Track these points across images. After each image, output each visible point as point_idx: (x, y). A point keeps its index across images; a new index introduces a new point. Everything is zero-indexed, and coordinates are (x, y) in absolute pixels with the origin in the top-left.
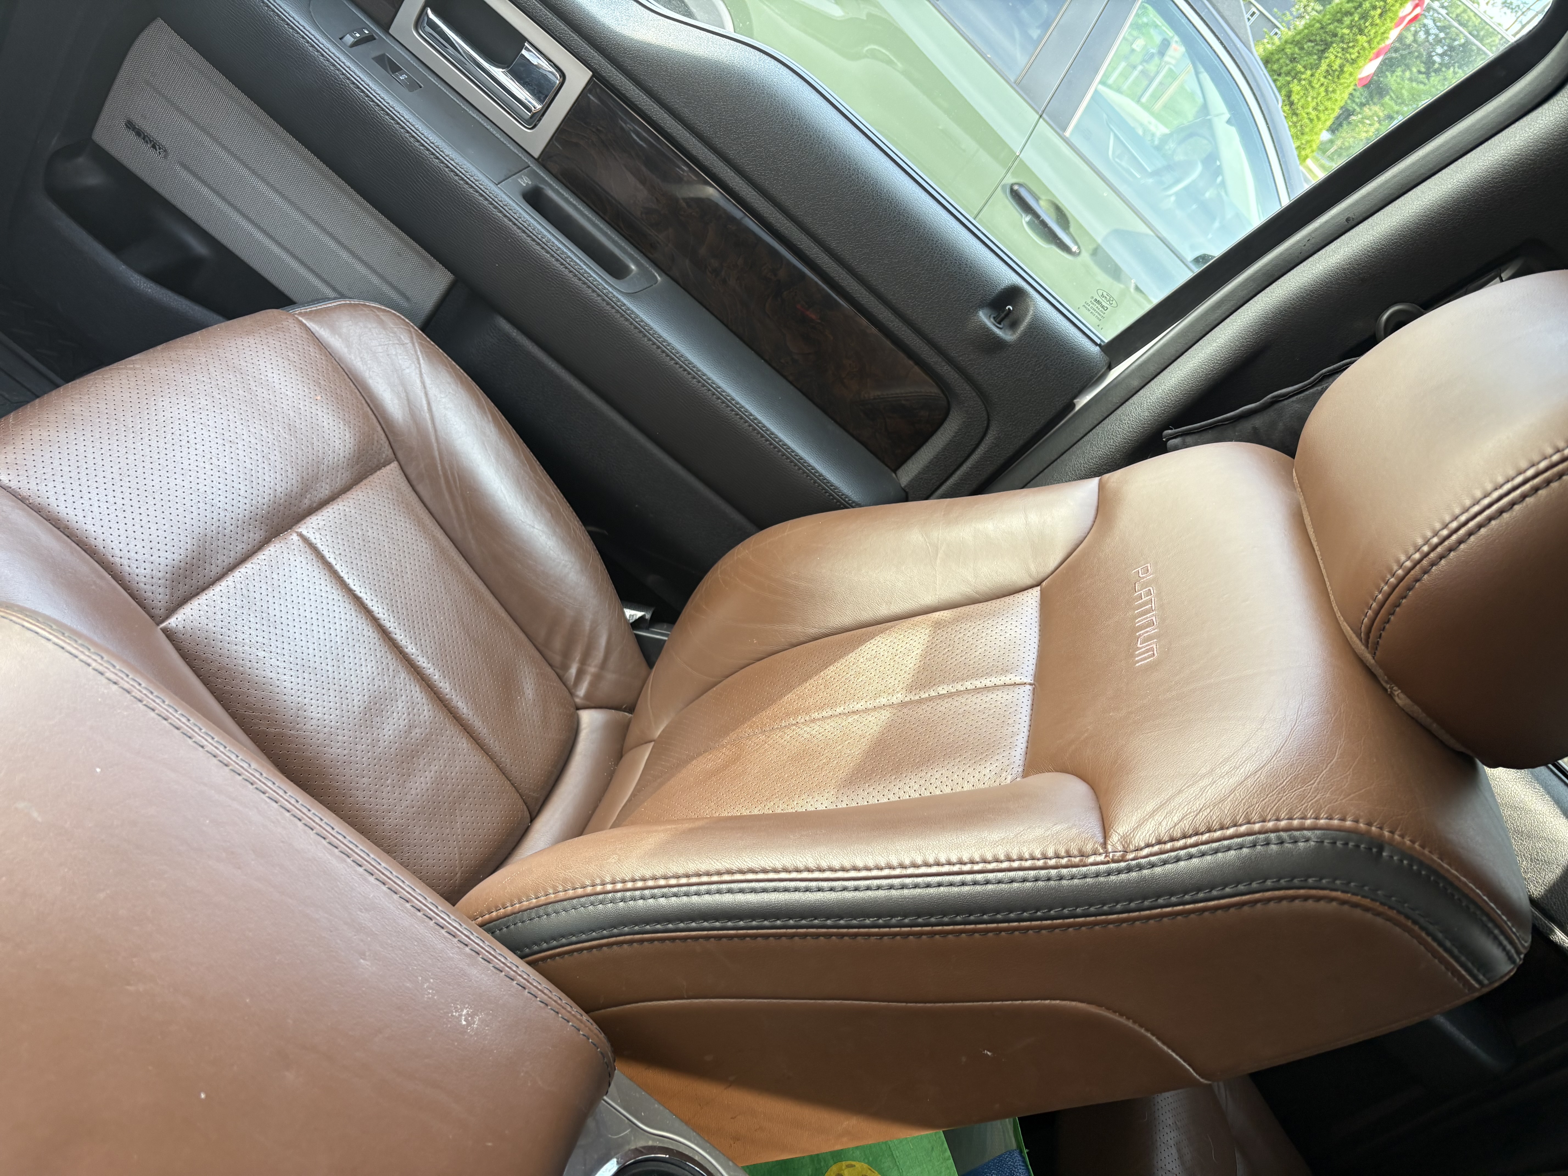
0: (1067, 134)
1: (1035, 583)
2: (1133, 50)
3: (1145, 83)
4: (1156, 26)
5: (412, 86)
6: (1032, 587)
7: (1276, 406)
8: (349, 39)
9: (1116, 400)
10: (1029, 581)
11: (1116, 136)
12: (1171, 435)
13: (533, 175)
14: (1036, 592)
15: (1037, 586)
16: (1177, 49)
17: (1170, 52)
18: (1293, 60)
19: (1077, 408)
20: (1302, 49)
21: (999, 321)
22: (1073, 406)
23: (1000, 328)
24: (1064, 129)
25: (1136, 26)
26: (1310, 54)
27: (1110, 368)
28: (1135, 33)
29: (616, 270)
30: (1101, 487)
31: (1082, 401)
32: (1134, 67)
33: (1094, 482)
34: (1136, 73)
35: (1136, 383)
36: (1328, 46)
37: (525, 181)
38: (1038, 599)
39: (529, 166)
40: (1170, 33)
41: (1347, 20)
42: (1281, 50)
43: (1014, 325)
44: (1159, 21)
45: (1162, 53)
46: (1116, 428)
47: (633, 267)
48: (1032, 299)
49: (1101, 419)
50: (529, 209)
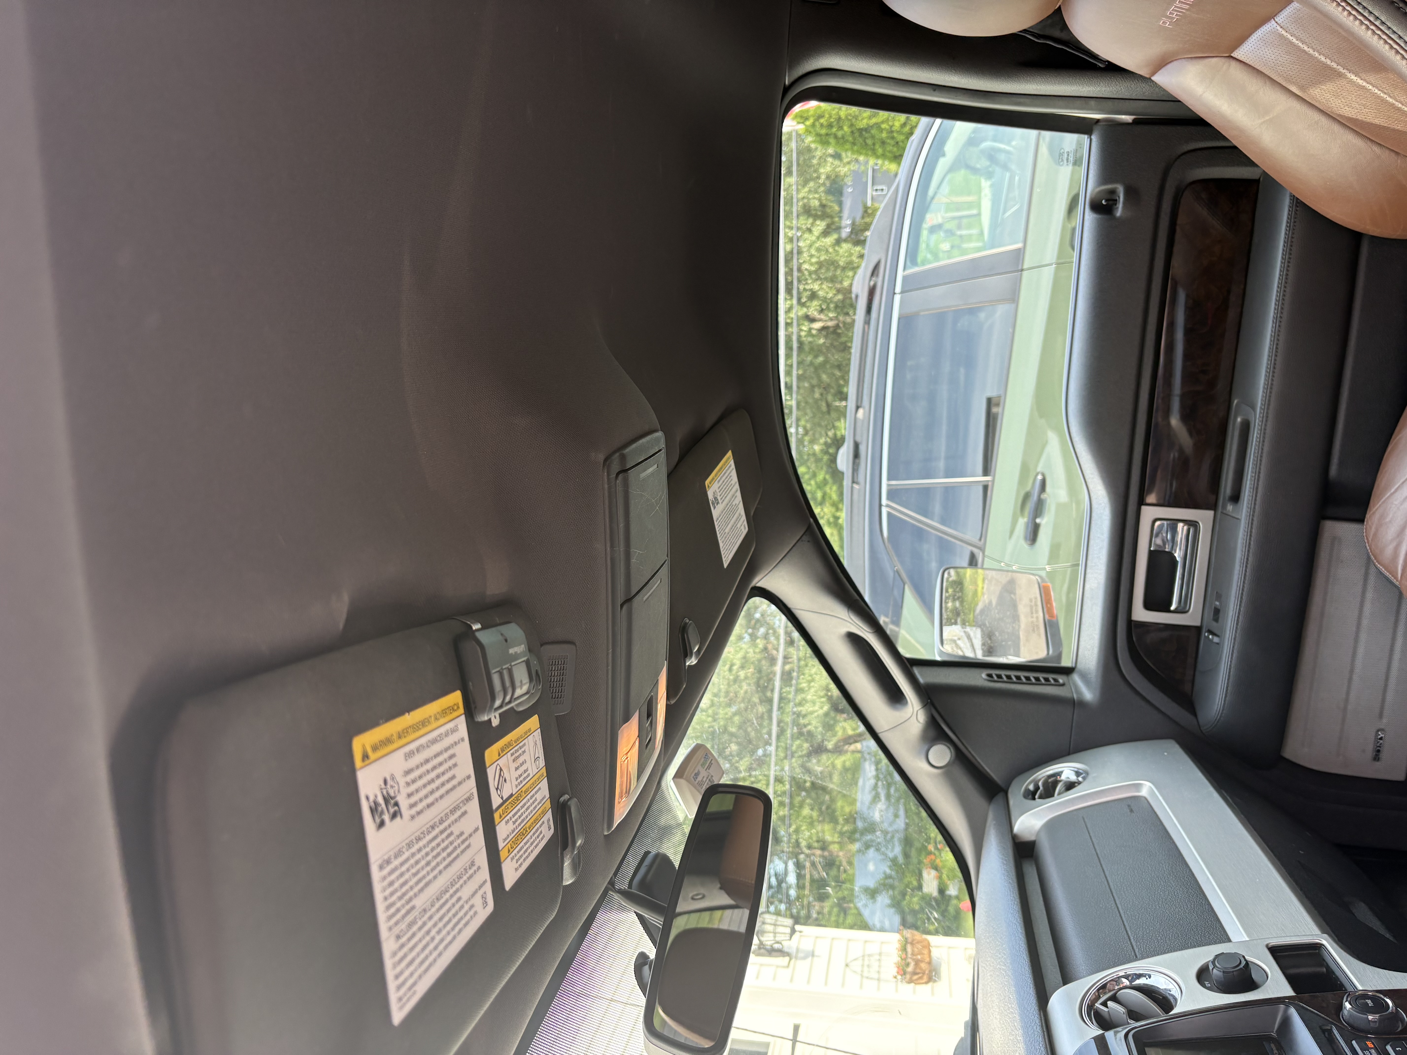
0: (1020, 245)
1: (1231, 59)
2: (952, 247)
3: (965, 221)
4: (928, 245)
5: (1219, 597)
6: (1235, 59)
7: (1041, 33)
8: (1216, 640)
9: (1110, 103)
10: (1233, 63)
11: (1004, 212)
12: (1101, 63)
13: (1224, 507)
14: (1235, 54)
15: (1232, 57)
16: (932, 219)
17: (935, 222)
18: (883, 143)
19: (1133, 117)
20: (874, 144)
21: (1115, 201)
22: (1134, 120)
23: (1119, 197)
24: (1019, 250)
25: (936, 258)
26: (873, 137)
27: (1098, 121)
28: (941, 255)
29: (1246, 428)
30: (1154, 73)
31: (1128, 118)
32: (961, 236)
33: (1153, 78)
34: (964, 232)
35: (1092, 103)
36: (861, 130)
37: (1230, 507)
38: (1237, 51)
39: (1222, 512)
40: (925, 233)
41: (840, 134)
42: (884, 156)
43: (1113, 192)
44: (923, 246)
45: (939, 227)
46: (1123, 90)
47: (1239, 420)
48: (1091, 194)
49: (1127, 101)
50: (1242, 495)
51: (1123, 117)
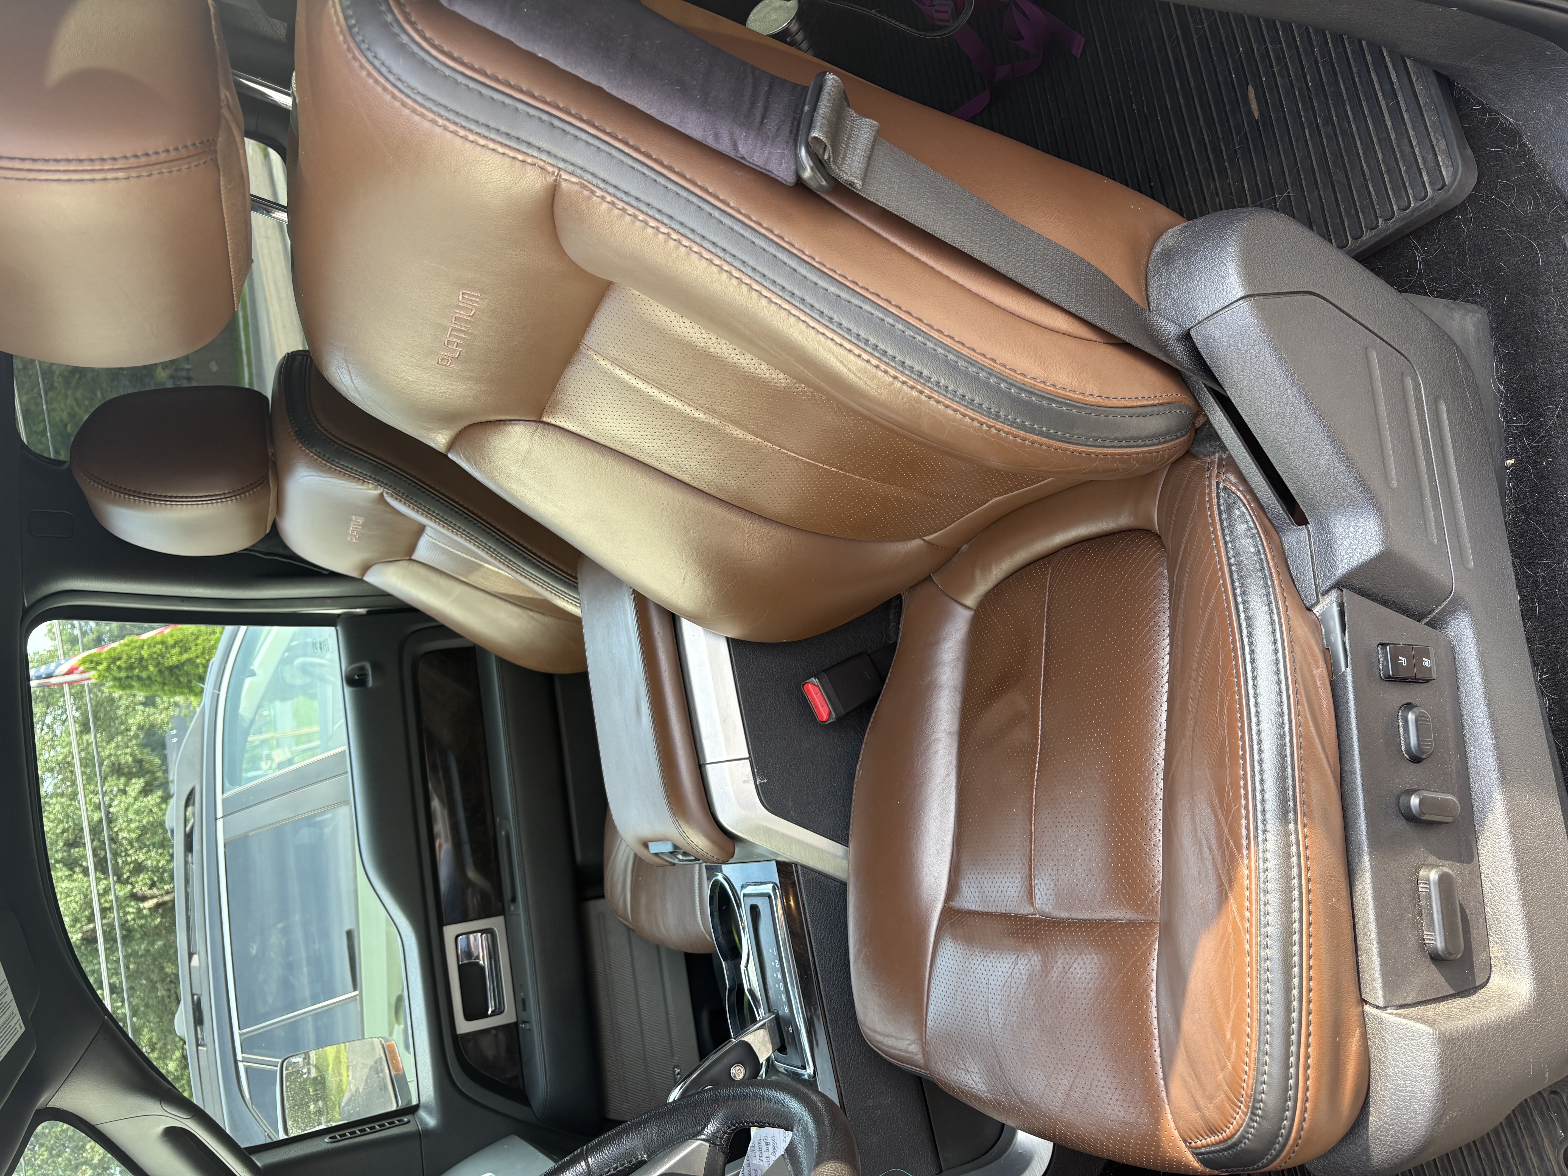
1: (412, 561)
6: (415, 561)
13: (509, 910)
14: (413, 558)
23: (368, 672)
30: (363, 575)
31: (362, 611)
33: (366, 578)
37: (512, 908)
38: (414, 555)
39: (508, 915)
43: (362, 668)
48: (346, 672)
49: (355, 598)
50: (517, 895)
51: (358, 610)
